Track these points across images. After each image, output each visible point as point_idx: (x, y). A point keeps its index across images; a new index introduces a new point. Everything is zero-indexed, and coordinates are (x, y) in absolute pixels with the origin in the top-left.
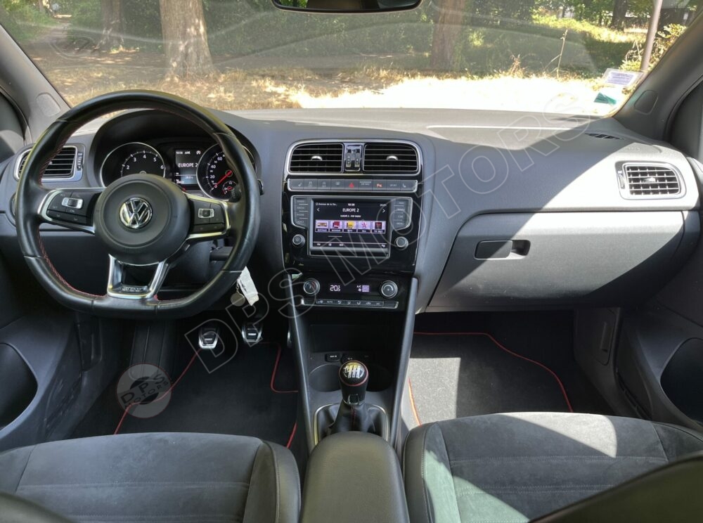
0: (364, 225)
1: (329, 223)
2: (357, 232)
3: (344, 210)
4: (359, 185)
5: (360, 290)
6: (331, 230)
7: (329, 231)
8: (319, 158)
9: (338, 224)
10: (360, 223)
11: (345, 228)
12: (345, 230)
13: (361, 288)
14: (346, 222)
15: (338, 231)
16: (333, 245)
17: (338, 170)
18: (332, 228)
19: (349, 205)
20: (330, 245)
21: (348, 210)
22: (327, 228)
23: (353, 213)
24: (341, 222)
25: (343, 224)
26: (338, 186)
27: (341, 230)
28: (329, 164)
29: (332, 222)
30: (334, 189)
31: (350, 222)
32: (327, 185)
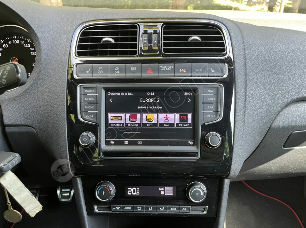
0: (167, 118)
1: (125, 116)
2: (158, 127)
3: (141, 100)
4: (159, 70)
5: (162, 193)
6: (127, 125)
7: (125, 127)
8: (111, 40)
9: (135, 117)
10: (162, 115)
11: (144, 122)
12: (145, 125)
13: (164, 191)
14: (144, 115)
15: (137, 126)
16: (130, 143)
17: (134, 53)
18: (127, 122)
19: (148, 94)
20: (126, 143)
21: (146, 100)
22: (122, 122)
23: (150, 104)
24: (139, 115)
25: (142, 118)
26: (134, 72)
27: (139, 124)
28: (122, 46)
29: (128, 115)
30: (129, 75)
31: (150, 115)
32: (121, 71)
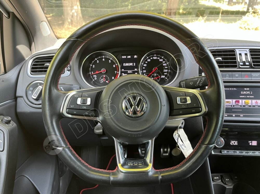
0: (256, 102)
1: (232, 101)
2: (252, 107)
3: (242, 92)
4: (251, 76)
5: (250, 144)
6: (234, 106)
7: (232, 107)
8: (220, 59)
9: (238, 102)
10: (254, 101)
11: (244, 104)
12: (244, 106)
13: (252, 143)
14: (244, 101)
15: (239, 107)
16: (236, 116)
17: (235, 66)
18: (234, 104)
19: (245, 89)
20: (234, 116)
21: (245, 93)
22: (231, 104)
23: (248, 95)
24: (240, 101)
25: (242, 102)
26: (237, 77)
27: (241, 106)
28: (226, 63)
29: (234, 101)
30: (235, 79)
31: (247, 101)
32: (229, 77)
